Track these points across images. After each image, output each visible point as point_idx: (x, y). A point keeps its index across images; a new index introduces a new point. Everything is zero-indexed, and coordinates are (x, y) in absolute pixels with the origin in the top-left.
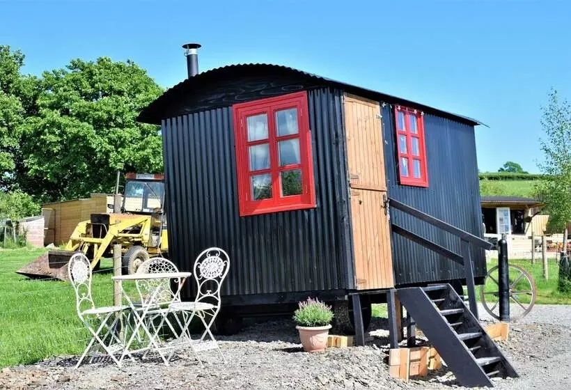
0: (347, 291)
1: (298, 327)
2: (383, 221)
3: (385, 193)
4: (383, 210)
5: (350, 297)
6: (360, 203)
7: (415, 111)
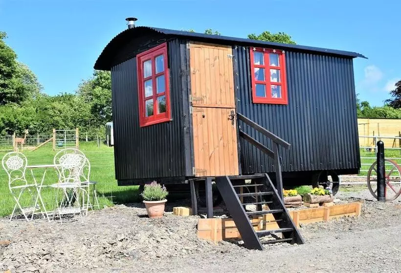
0: (187, 178)
1: (144, 201)
2: (230, 130)
3: (234, 110)
4: (230, 121)
5: (189, 182)
6: (204, 117)
7: (274, 51)
